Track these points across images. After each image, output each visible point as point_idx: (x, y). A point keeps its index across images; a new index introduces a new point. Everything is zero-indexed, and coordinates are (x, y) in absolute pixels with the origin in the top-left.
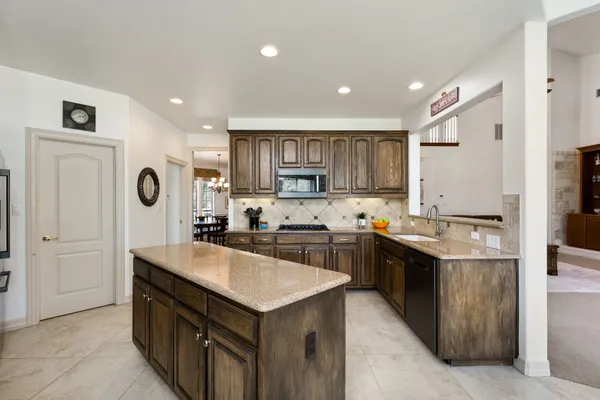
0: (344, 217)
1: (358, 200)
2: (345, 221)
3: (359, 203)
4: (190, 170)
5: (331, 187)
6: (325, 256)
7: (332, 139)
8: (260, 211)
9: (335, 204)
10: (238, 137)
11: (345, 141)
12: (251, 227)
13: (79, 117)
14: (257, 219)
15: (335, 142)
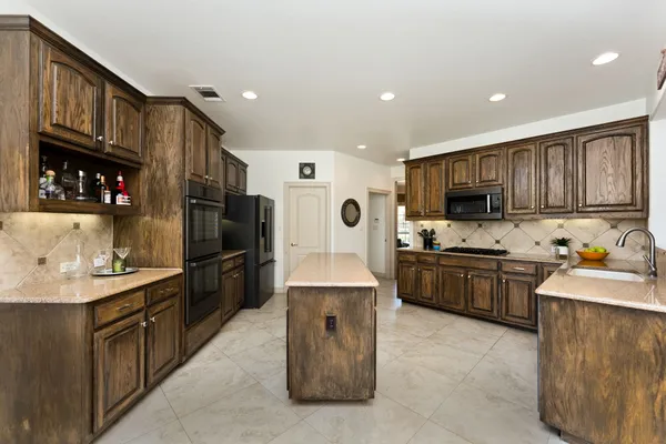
0: (537, 243)
1: (560, 221)
2: (538, 247)
3: (561, 226)
4: (393, 197)
5: (510, 206)
6: (492, 286)
7: (511, 151)
8: (433, 232)
9: (525, 227)
10: (412, 165)
11: (528, 150)
12: (425, 248)
13: (307, 171)
14: (431, 240)
15: (514, 154)
